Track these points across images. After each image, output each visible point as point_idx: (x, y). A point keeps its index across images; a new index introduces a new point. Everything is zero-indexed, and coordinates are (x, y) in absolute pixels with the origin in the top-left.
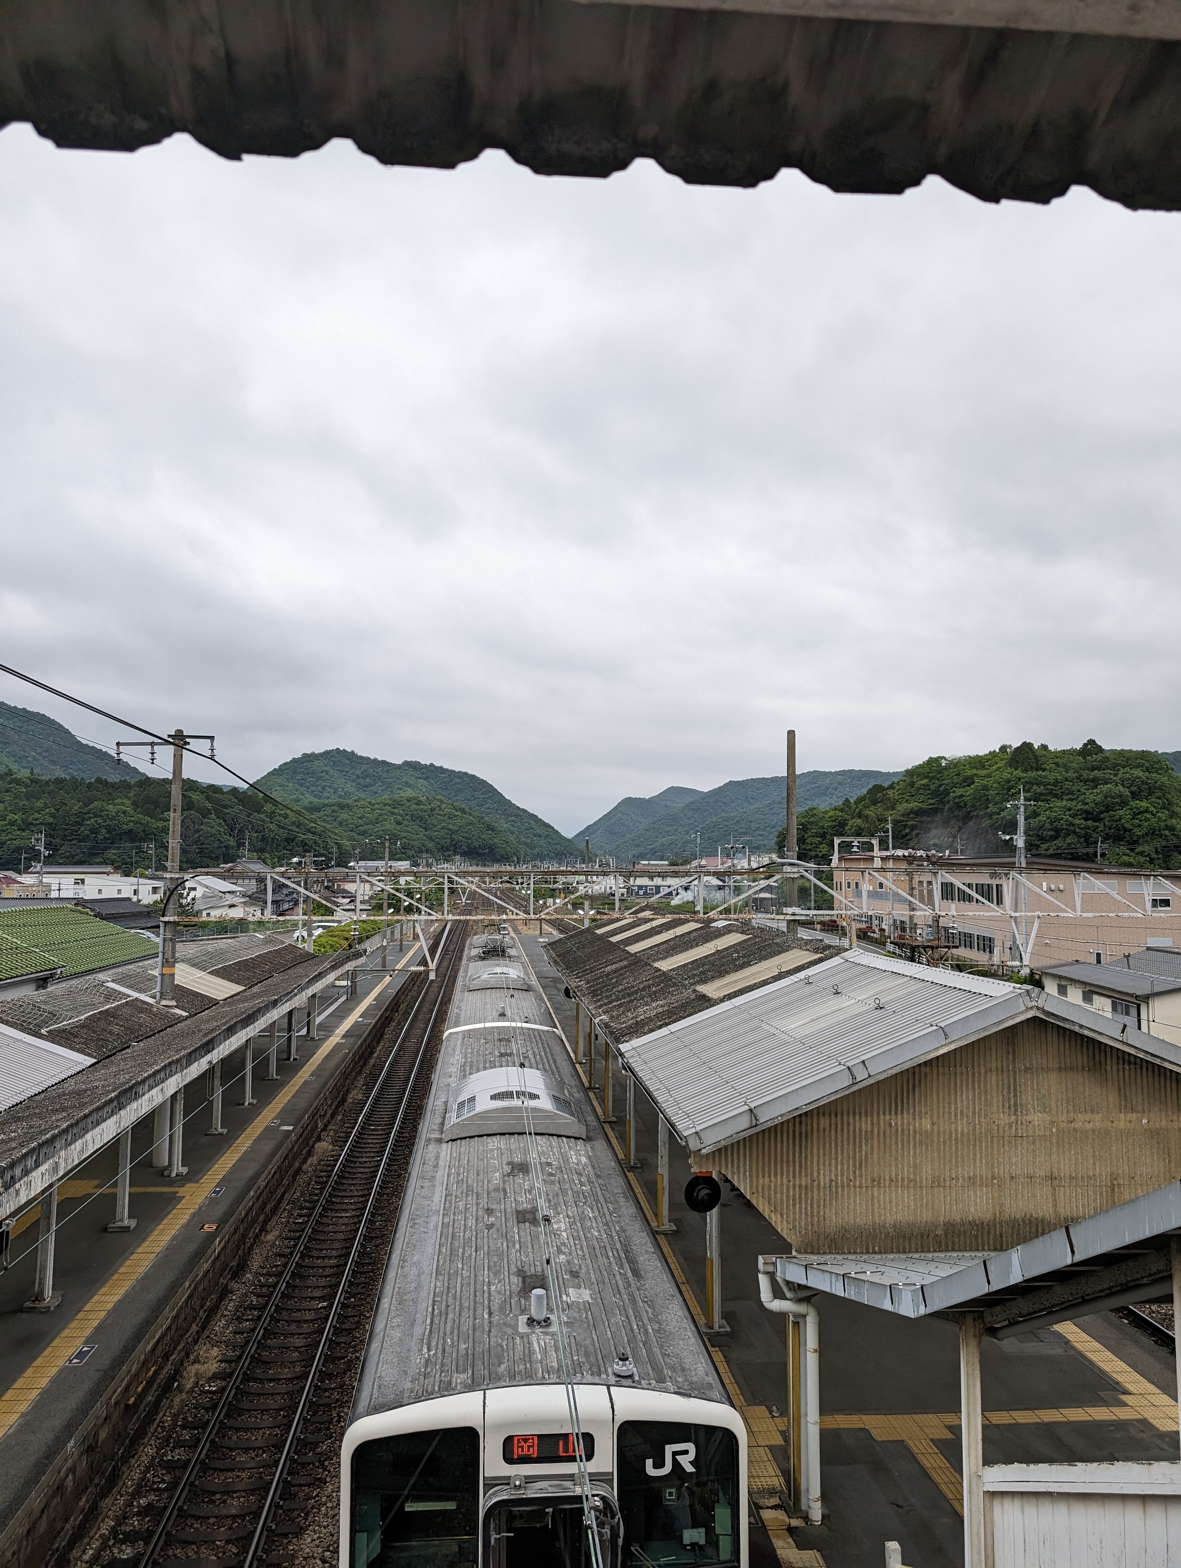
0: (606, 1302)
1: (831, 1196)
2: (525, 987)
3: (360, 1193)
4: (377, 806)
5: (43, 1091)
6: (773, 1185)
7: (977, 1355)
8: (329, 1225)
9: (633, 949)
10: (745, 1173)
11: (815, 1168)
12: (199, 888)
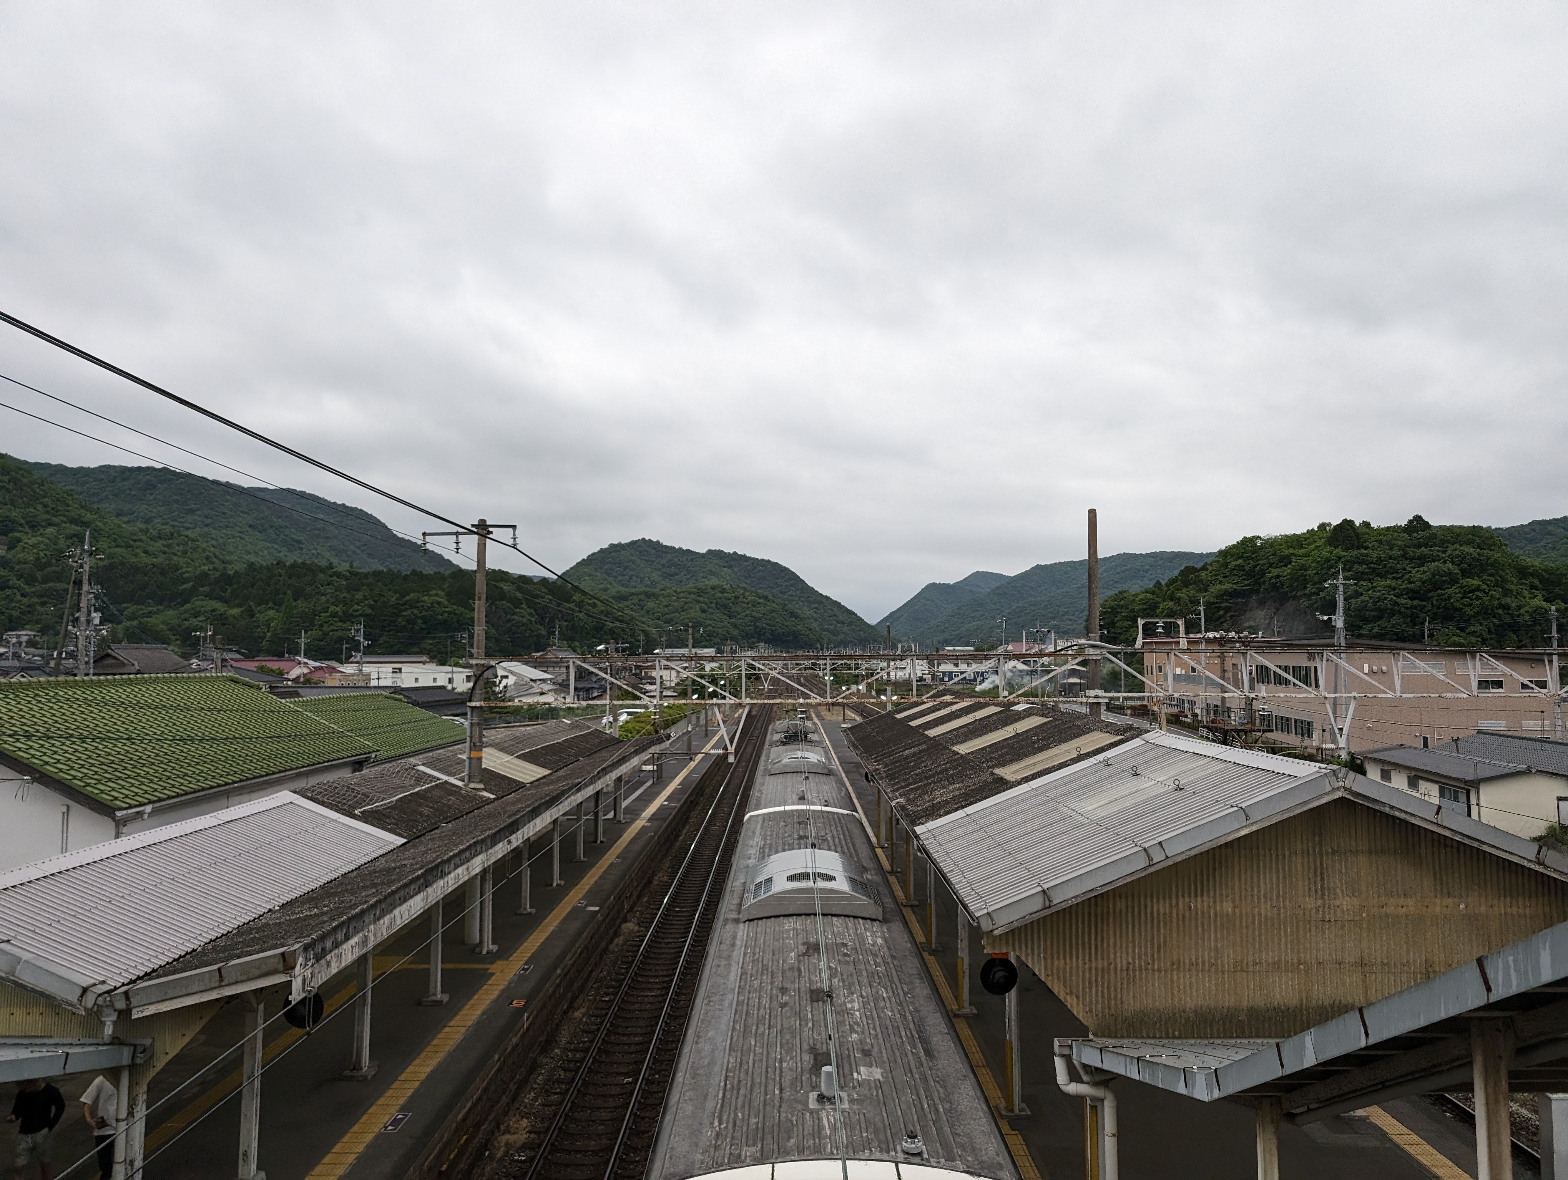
0: (896, 1081)
1: (1128, 979)
2: (826, 771)
3: (665, 973)
4: (682, 595)
5: (356, 869)
6: (1068, 967)
7: (1275, 1141)
8: (634, 1003)
9: (932, 733)
10: (1039, 955)
11: (1112, 950)
12: (510, 676)
